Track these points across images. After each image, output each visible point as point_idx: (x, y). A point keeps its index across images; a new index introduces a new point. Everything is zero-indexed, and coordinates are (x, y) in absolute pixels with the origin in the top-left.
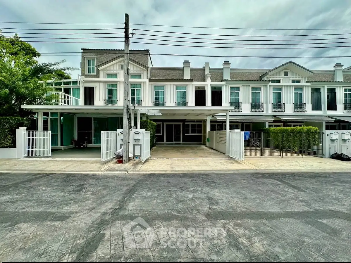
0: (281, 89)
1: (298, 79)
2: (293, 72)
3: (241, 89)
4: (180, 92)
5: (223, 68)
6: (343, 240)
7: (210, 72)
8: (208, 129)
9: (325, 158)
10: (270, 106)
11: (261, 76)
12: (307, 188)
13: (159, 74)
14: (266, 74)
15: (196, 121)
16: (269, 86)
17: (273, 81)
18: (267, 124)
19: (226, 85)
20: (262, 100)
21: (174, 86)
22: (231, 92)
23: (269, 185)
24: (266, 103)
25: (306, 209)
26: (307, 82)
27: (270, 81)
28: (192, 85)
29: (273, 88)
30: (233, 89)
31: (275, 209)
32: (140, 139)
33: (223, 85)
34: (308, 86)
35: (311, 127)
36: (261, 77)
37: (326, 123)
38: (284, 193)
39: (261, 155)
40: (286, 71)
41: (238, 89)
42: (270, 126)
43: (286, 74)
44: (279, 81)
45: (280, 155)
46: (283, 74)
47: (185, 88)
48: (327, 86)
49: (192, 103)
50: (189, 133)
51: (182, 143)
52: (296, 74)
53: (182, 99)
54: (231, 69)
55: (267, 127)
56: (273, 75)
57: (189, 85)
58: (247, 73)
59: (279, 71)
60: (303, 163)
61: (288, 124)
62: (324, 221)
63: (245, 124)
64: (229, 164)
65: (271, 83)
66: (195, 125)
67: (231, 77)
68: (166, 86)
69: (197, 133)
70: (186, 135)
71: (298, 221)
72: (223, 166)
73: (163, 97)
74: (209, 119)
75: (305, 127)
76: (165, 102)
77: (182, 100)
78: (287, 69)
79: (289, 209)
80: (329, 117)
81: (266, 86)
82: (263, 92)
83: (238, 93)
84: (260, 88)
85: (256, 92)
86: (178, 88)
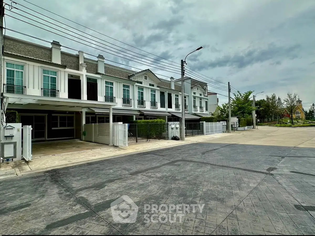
0: (142, 89)
1: (152, 83)
2: (150, 78)
3: (114, 84)
4: (49, 77)
5: (97, 61)
6: (182, 166)
7: (85, 62)
8: (84, 122)
9: (169, 140)
10: (136, 102)
11: (129, 75)
12: (167, 155)
13: (12, 47)
14: (133, 75)
15: (67, 113)
16: (136, 85)
17: (138, 82)
18: (134, 117)
19: (101, 79)
20: (131, 97)
21: (40, 69)
22: (105, 86)
23: (150, 157)
24: (134, 99)
25: (169, 162)
26: (158, 87)
27: (136, 82)
28: (65, 71)
29: (138, 88)
30: (107, 83)
31: (158, 165)
32: (13, 136)
33: (99, 78)
34: (158, 90)
35: (162, 120)
36: (129, 77)
37: (168, 117)
38: (158, 159)
39: (137, 142)
40: (146, 75)
41: (112, 84)
42: (136, 119)
43: (146, 78)
44: (141, 83)
45: (147, 141)
46: (144, 78)
47: (55, 73)
48: (168, 92)
49: (65, 92)
50: (57, 127)
51: (47, 139)
52: (152, 79)
53: (51, 85)
54: (105, 64)
55: (134, 119)
56: (137, 77)
57: (61, 71)
58: (118, 70)
59: (142, 75)
60: (160, 144)
61: (147, 117)
62: (175, 163)
63: (116, 116)
64: (117, 151)
65: (137, 84)
66: (65, 117)
67: (105, 71)
68: (27, 66)
69: (68, 126)
70: (53, 129)
71: (168, 166)
72: (114, 153)
73: (22, 80)
74: (84, 111)
75: (159, 120)
76: (26, 87)
77: (51, 87)
78: (147, 75)
79: (163, 163)
80: (169, 112)
81: (133, 85)
82: (131, 89)
83: (112, 88)
84: (129, 86)
85: (126, 89)
86: (44, 71)
